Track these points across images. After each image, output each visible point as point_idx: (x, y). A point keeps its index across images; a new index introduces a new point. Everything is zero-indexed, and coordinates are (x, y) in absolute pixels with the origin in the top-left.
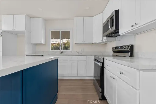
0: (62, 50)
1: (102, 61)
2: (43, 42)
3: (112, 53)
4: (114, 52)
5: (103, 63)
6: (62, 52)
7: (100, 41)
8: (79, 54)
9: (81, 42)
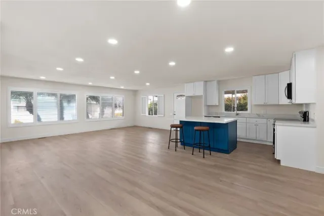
0: (238, 112)
2: (217, 104)
6: (237, 114)
8: (259, 116)
9: (263, 104)
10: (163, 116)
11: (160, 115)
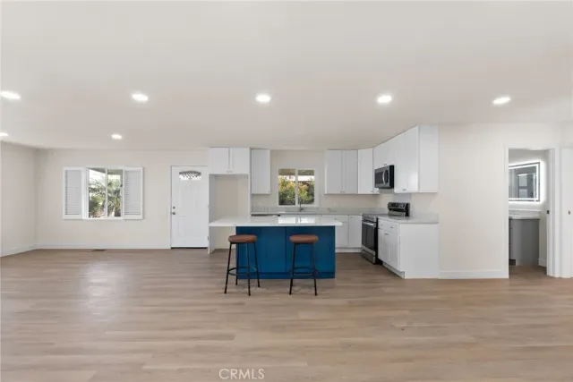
1: (375, 220)
2: (269, 192)
3: (387, 211)
4: (390, 210)
5: (377, 223)
6: (301, 209)
7: (370, 193)
10: (140, 217)
11: (128, 217)
